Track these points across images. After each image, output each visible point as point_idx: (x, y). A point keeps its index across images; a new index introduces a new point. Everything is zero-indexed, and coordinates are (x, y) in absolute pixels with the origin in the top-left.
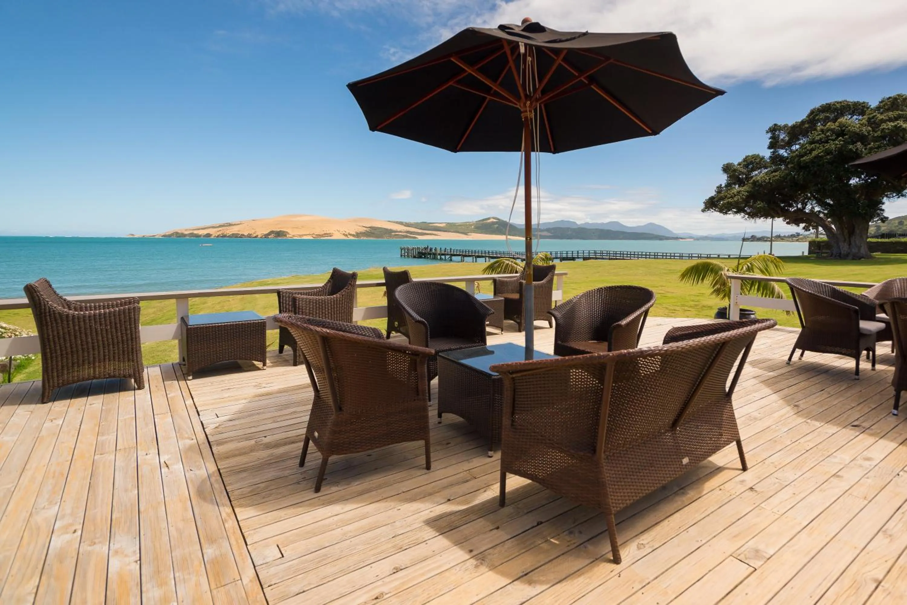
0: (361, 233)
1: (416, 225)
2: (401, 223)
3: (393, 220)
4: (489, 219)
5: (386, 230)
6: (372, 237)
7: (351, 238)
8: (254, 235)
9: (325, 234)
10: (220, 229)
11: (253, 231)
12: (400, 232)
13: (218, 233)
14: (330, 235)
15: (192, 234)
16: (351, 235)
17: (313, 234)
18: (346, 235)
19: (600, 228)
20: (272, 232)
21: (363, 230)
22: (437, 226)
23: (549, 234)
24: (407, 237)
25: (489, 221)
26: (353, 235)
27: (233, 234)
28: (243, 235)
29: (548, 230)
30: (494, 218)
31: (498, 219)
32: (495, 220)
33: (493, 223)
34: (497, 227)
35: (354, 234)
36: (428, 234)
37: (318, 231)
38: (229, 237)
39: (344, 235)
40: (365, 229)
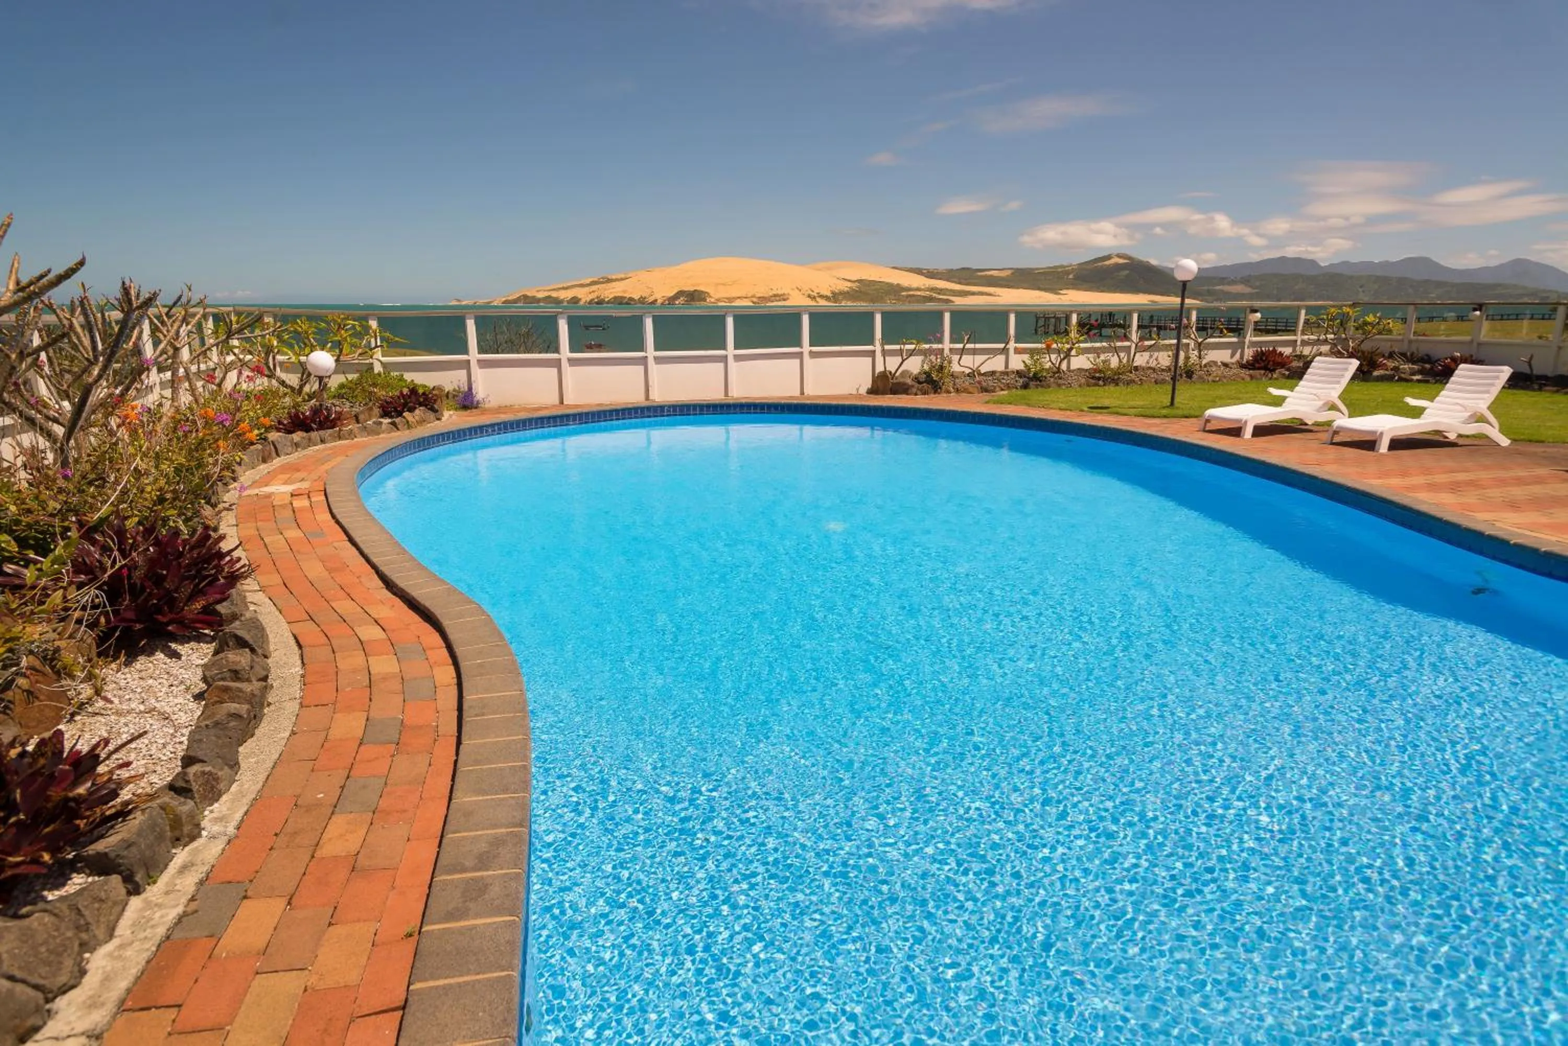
0: (842, 293)
1: (949, 275)
2: (919, 271)
3: (909, 266)
4: (1109, 257)
5: (890, 285)
6: (863, 300)
7: (822, 302)
8: (651, 299)
9: (775, 296)
10: (594, 288)
11: (649, 291)
12: (918, 289)
13: (591, 297)
14: (784, 297)
15: (549, 297)
16: (821, 296)
17: (753, 296)
18: (814, 298)
19: (1379, 273)
20: (681, 293)
21: (844, 286)
22: (991, 276)
23: (1248, 290)
24: (931, 299)
25: (1107, 263)
26: (827, 298)
27: (615, 298)
28: (631, 299)
29: (1246, 281)
30: (1119, 256)
31: (1129, 258)
32: (1121, 261)
33: (1118, 267)
34: (1127, 276)
35: (829, 294)
36: (973, 294)
37: (762, 291)
38: (608, 302)
39: (809, 296)
40: (849, 284)
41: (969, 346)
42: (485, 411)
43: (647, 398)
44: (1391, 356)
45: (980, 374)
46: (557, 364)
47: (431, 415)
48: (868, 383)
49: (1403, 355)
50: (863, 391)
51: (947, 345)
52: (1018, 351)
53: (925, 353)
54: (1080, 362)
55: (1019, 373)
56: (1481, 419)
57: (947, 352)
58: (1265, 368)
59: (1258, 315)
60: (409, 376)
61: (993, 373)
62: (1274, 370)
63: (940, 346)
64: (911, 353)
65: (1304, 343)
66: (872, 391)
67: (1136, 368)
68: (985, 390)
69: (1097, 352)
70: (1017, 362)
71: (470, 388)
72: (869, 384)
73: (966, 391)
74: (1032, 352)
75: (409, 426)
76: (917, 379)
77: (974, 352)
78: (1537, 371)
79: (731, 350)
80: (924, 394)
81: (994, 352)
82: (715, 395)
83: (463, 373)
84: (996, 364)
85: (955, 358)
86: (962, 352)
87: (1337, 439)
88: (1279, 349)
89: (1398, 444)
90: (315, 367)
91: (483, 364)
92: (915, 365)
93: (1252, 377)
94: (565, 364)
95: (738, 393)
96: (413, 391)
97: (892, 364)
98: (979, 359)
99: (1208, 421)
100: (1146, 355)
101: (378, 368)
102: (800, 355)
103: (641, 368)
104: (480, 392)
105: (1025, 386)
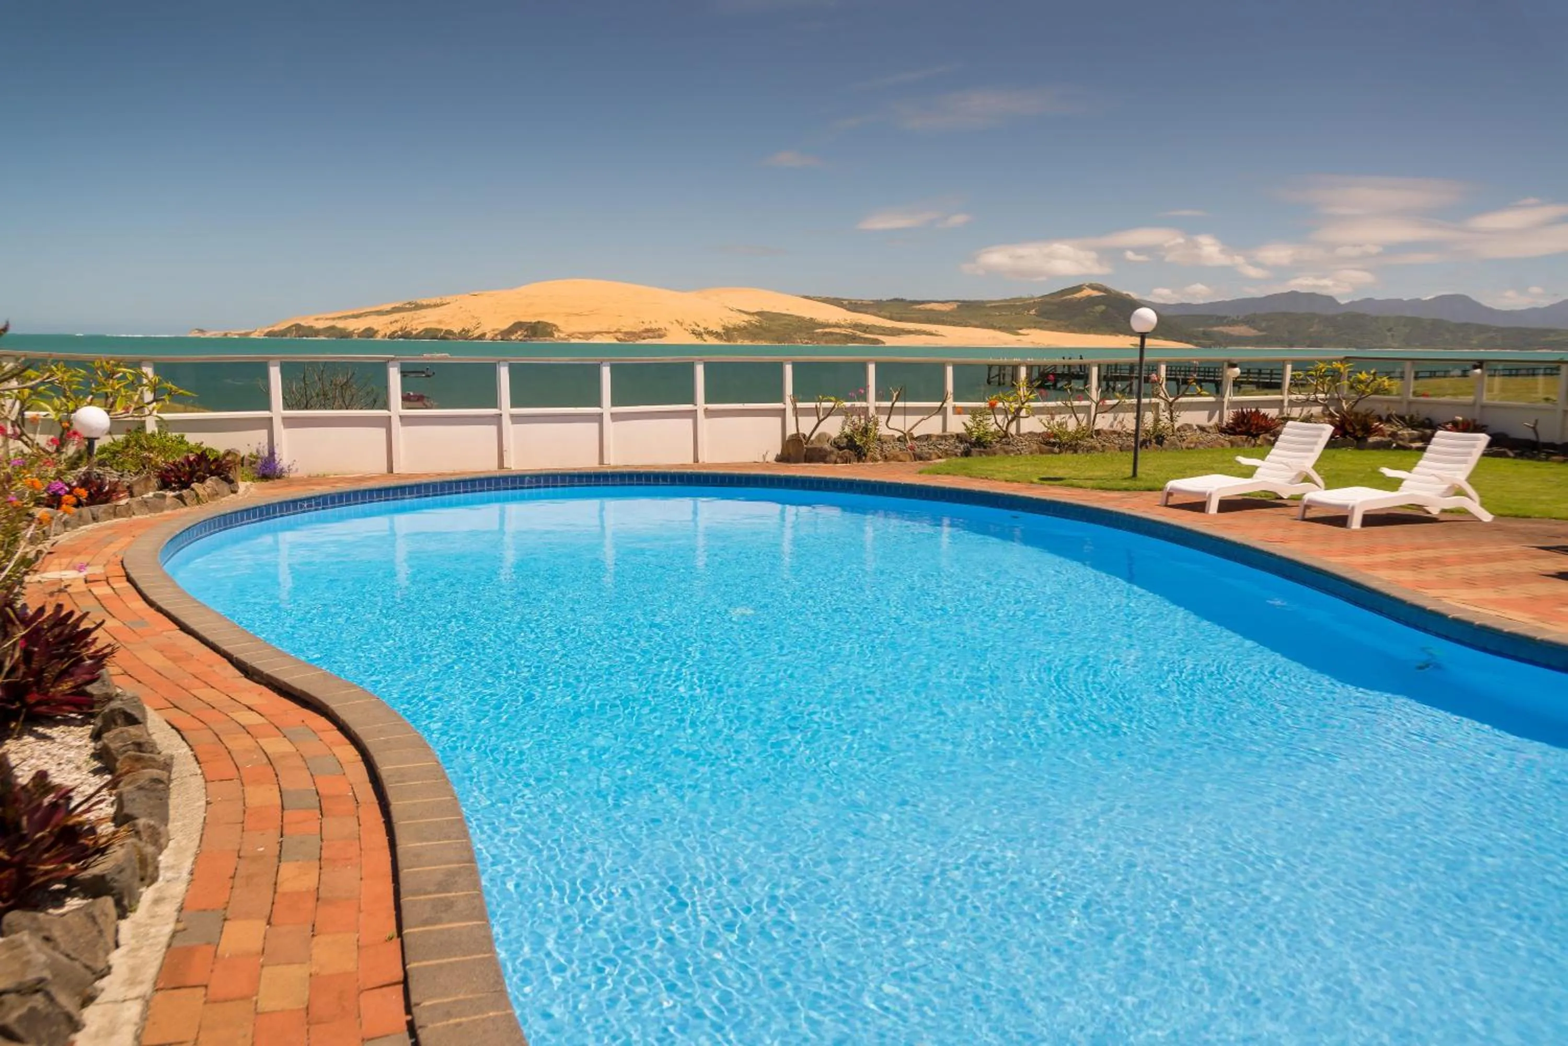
0: (737, 329)
1: (877, 307)
2: (837, 302)
3: (824, 295)
4: (1079, 289)
5: (800, 319)
6: (764, 339)
7: (711, 341)
8: (477, 333)
9: (647, 331)
10: (396, 316)
11: (474, 322)
12: (837, 325)
13: (395, 327)
14: (658, 333)
15: (334, 328)
16: (710, 333)
17: (618, 331)
18: (699, 335)
19: (1409, 314)
20: (518, 326)
21: (740, 320)
22: (932, 310)
23: (1253, 332)
24: (854, 338)
25: (1078, 295)
26: (717, 335)
27: (426, 330)
28: (449, 332)
29: (1249, 321)
30: (1092, 287)
31: (1106, 290)
32: (1095, 293)
33: (1091, 301)
34: (1103, 312)
35: (720, 330)
36: (909, 332)
37: (629, 324)
38: (418, 336)
39: (693, 332)
40: (747, 318)
41: (897, 404)
42: (291, 483)
43: (501, 465)
44: (1388, 420)
45: (913, 438)
46: (386, 423)
47: (225, 487)
48: (776, 449)
49: (1402, 418)
50: (771, 458)
51: (872, 403)
52: (958, 411)
53: (846, 412)
54: (1032, 425)
55: (960, 438)
56: (1460, 492)
57: (872, 411)
58: (1248, 433)
59: (1237, 370)
60: (192, 438)
61: (928, 437)
62: (1256, 436)
63: (864, 404)
64: (829, 412)
65: (1292, 404)
66: (783, 458)
67: (1098, 432)
68: (918, 457)
69: (1052, 412)
70: (957, 424)
71: (272, 453)
72: (778, 451)
73: (896, 458)
74: (974, 412)
75: (198, 500)
76: (836, 444)
77: (905, 411)
79: (607, 407)
80: (846, 461)
81: (930, 412)
82: (587, 462)
83: (264, 433)
84: (932, 426)
85: (883, 418)
86: (891, 411)
87: (1309, 514)
88: (1263, 411)
89: (1371, 520)
90: (84, 426)
91: (289, 423)
92: (834, 427)
93: (1232, 443)
94: (396, 422)
95: (616, 460)
96: (202, 457)
97: (807, 425)
98: (912, 420)
99: (1170, 494)
100: (1109, 416)
101: (151, 427)
102: (693, 414)
103: (493, 429)
104: (284, 458)
105: (967, 453)
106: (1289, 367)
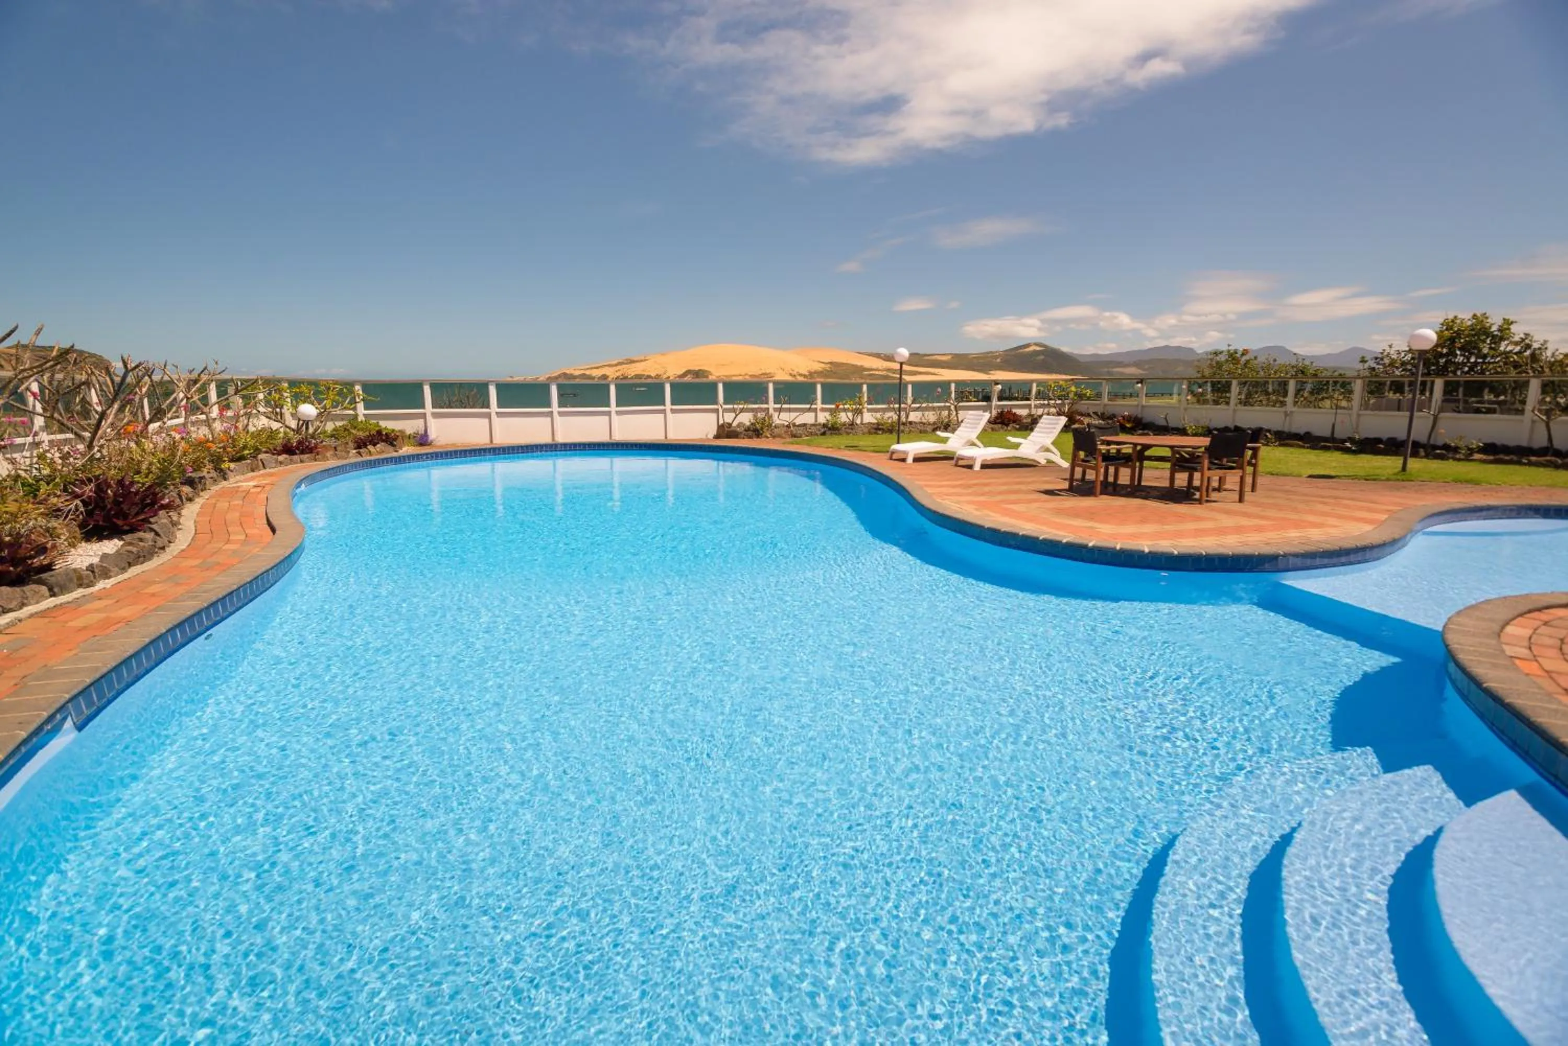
0: (816, 372)
2: (878, 356)
3: (870, 351)
4: (1028, 345)
5: (855, 366)
6: (833, 378)
7: (801, 380)
8: (665, 376)
9: (763, 374)
10: (619, 368)
11: (663, 370)
12: (877, 370)
13: (617, 374)
15: (584, 374)
16: (800, 375)
17: (746, 374)
20: (688, 372)
21: (818, 367)
22: (936, 360)
23: (1139, 372)
24: (888, 377)
25: (1027, 350)
26: (805, 376)
27: (636, 375)
28: (649, 376)
29: (1137, 364)
30: (1036, 344)
31: (1044, 346)
32: (1038, 348)
33: (1035, 353)
34: (1042, 360)
36: (920, 373)
37: (753, 370)
38: (631, 379)
39: (790, 375)
40: (823, 365)
41: (785, 406)
42: (435, 446)
43: (553, 439)
44: (1089, 415)
45: (794, 425)
46: (488, 416)
47: (391, 448)
48: (713, 431)
49: (1095, 413)
50: (711, 436)
51: (772, 405)
52: (823, 410)
53: (752, 410)
54: (868, 418)
55: (824, 426)
56: (1048, 450)
57: (771, 411)
58: (1002, 423)
59: (1000, 387)
60: (383, 424)
61: (805, 425)
62: (1007, 425)
63: (765, 406)
64: (742, 411)
65: (1036, 406)
66: (717, 437)
67: (911, 423)
68: (794, 436)
69: (884, 410)
70: (823, 418)
71: (426, 431)
72: (715, 432)
73: (780, 436)
74: (830, 410)
75: (370, 453)
76: (748, 429)
77: (790, 410)
78: (1172, 424)
79: (613, 407)
80: (750, 437)
81: (803, 411)
82: (604, 438)
83: (422, 421)
84: (808, 418)
85: (776, 414)
86: (780, 410)
87: (961, 463)
88: (1014, 411)
90: (304, 414)
91: (435, 416)
92: (746, 419)
93: (993, 429)
94: (494, 416)
95: (618, 437)
96: (379, 432)
97: (729, 418)
98: (793, 415)
99: (893, 453)
100: (919, 414)
101: (361, 418)
102: (664, 412)
103: (549, 419)
104: (432, 435)
105: (824, 434)
106: (1034, 385)
